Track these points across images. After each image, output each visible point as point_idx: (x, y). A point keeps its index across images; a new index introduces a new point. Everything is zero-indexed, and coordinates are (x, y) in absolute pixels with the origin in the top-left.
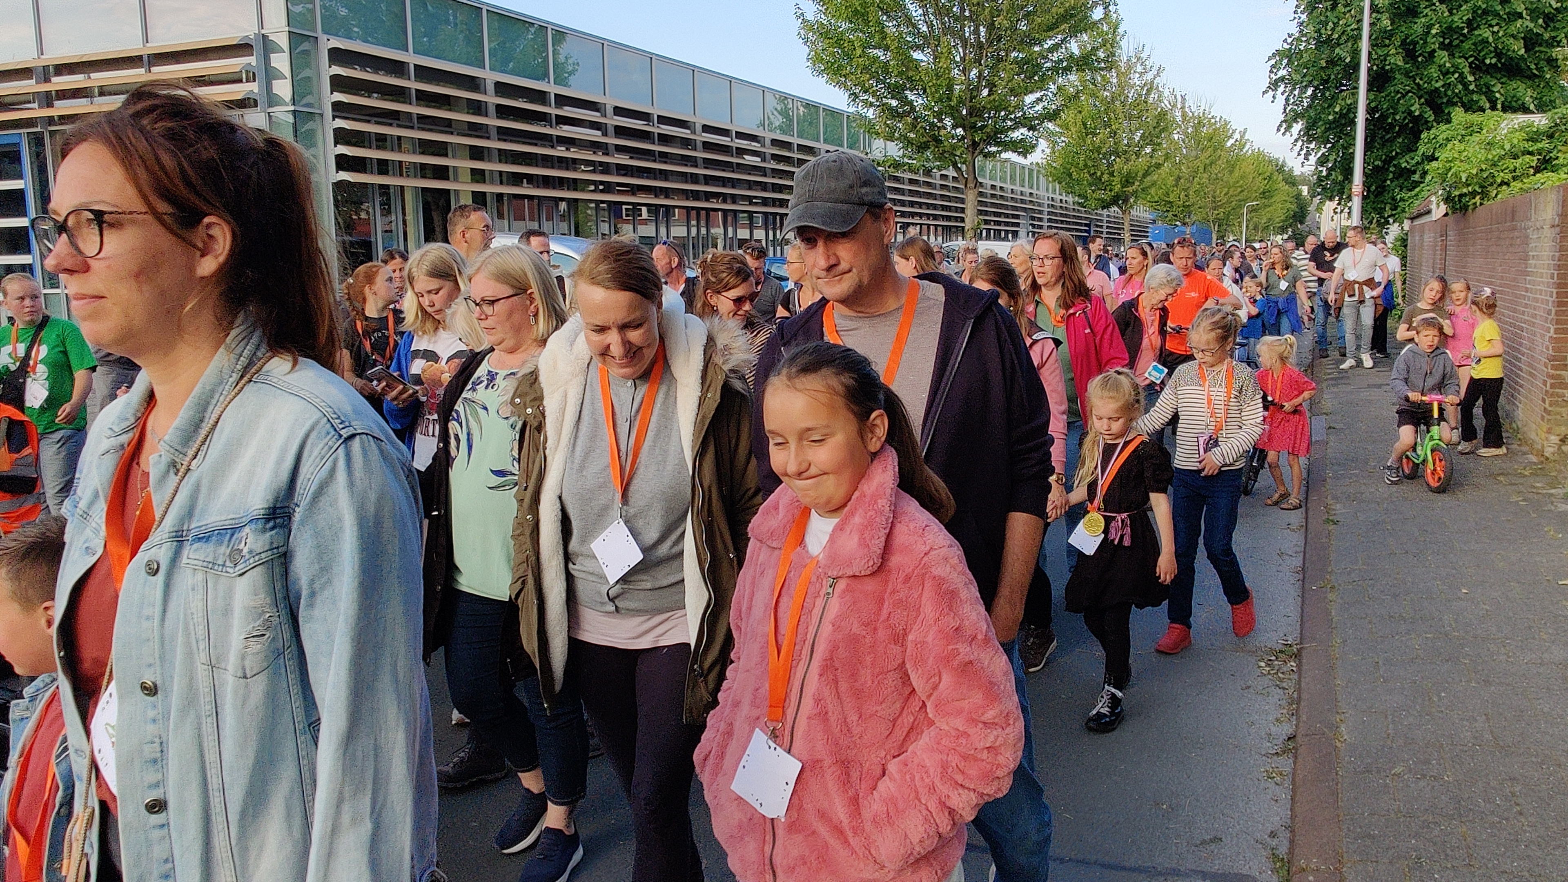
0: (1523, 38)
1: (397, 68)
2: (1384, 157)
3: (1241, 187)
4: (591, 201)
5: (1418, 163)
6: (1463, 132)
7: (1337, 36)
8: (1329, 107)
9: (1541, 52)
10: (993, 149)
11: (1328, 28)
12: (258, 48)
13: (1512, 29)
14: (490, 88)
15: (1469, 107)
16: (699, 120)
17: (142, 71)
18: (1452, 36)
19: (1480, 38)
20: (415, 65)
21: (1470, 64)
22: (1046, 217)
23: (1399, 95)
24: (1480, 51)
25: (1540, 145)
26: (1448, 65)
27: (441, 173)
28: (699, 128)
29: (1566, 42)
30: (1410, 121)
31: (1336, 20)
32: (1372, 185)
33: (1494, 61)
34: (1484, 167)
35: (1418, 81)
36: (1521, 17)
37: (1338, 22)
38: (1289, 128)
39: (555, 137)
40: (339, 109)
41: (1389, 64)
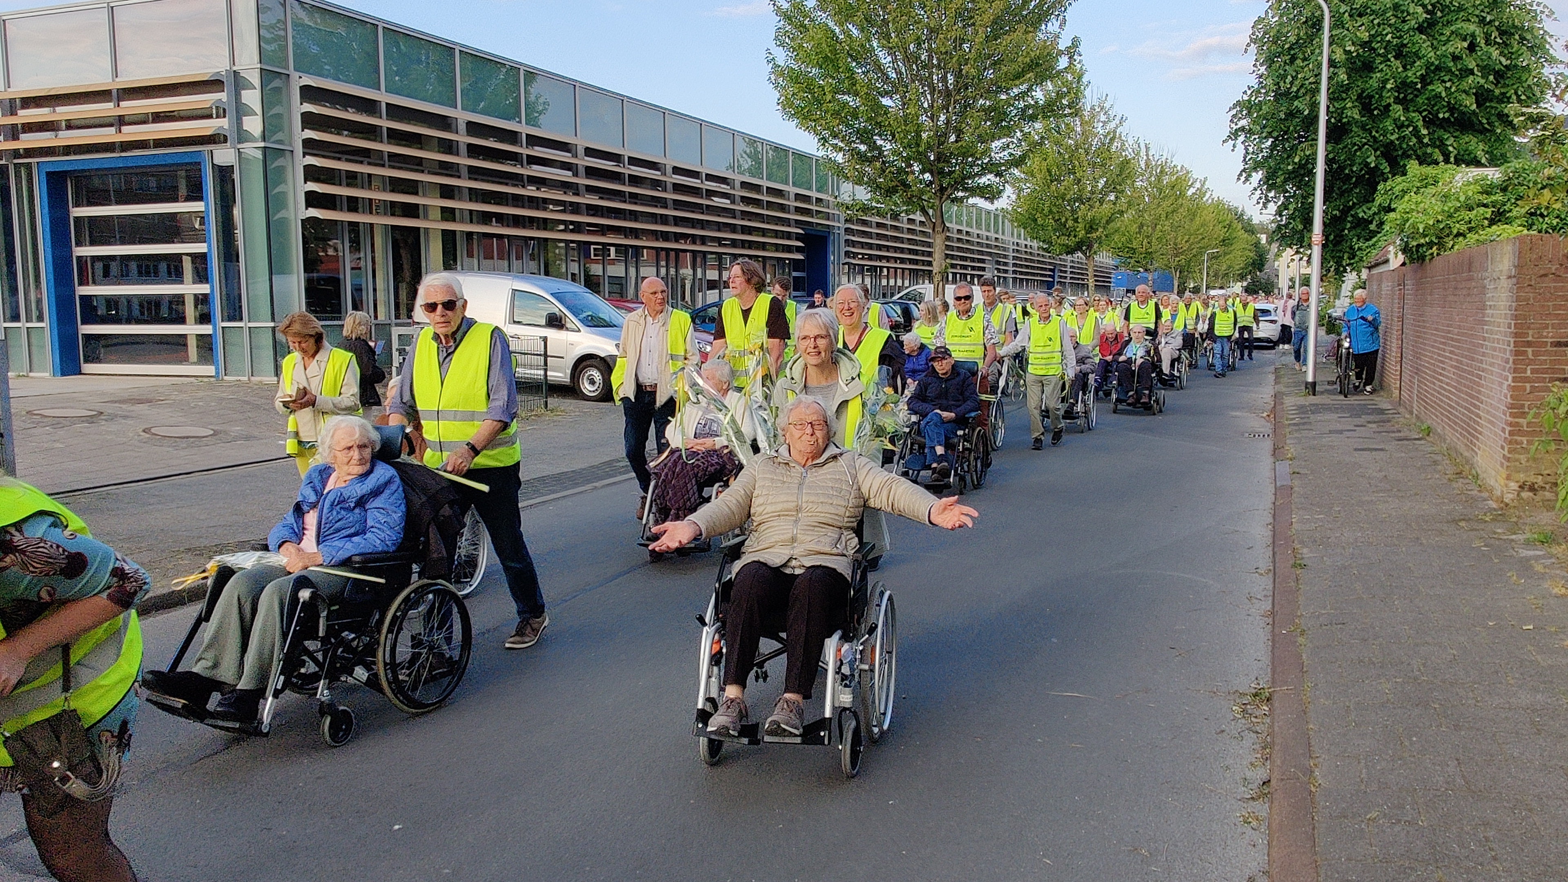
0: (1474, 94)
1: (369, 106)
2: (1341, 207)
3: (1202, 234)
4: (561, 241)
5: (1374, 214)
6: (1419, 185)
7: (1295, 89)
8: (1288, 157)
9: (1492, 108)
10: (960, 194)
11: (1287, 80)
12: (229, 85)
13: (1464, 85)
14: (462, 127)
15: (1424, 160)
16: (670, 162)
17: (111, 105)
18: (1406, 91)
19: (1434, 93)
20: (387, 104)
21: (1424, 118)
22: (1011, 262)
23: (1356, 147)
24: (1434, 106)
25: (1493, 198)
26: (1402, 118)
27: (411, 211)
28: (669, 170)
29: (1514, 97)
30: (1367, 173)
32: (1330, 234)
33: (1447, 115)
34: (1440, 218)
35: (1374, 133)
36: (1473, 74)
37: (1296, 77)
38: (1250, 176)
39: (525, 177)
40: (310, 146)
41: (1346, 117)
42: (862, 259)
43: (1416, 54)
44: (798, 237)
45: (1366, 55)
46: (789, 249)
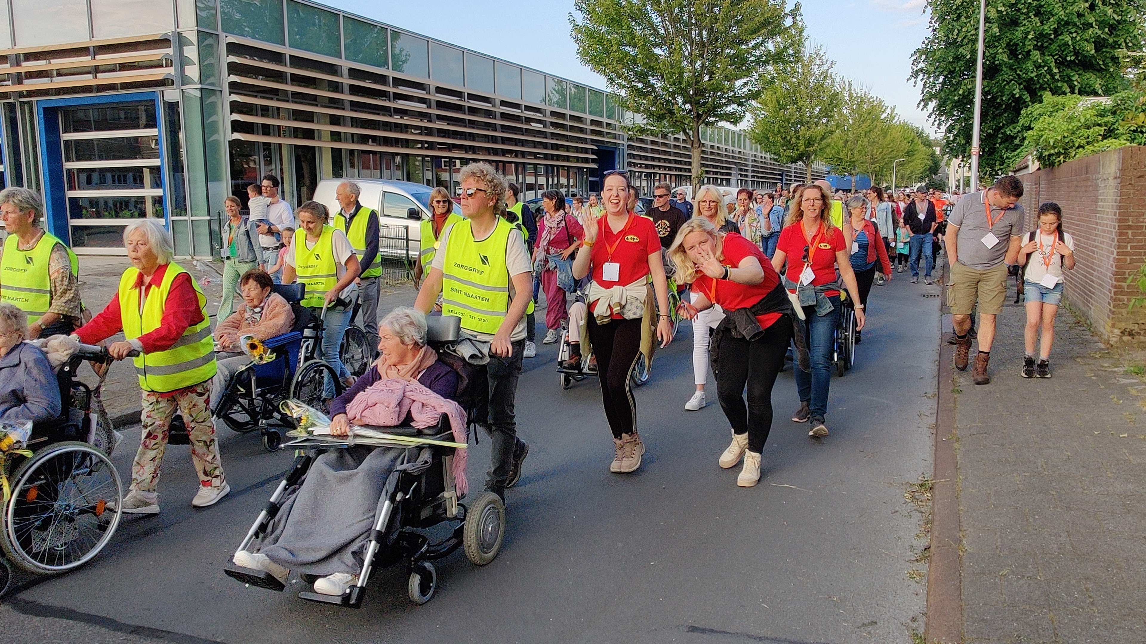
0: (1093, 42)
1: (277, 57)
2: (994, 127)
3: (891, 147)
4: (419, 155)
5: (1019, 132)
6: (1051, 110)
7: (960, 39)
8: (955, 90)
9: (1107, 52)
10: (712, 119)
11: (955, 33)
12: (174, 43)
13: (1086, 36)
14: (345, 72)
15: (1055, 92)
16: (499, 97)
17: (89, 58)
18: (1043, 40)
19: (1063, 42)
20: (290, 55)
21: (1056, 60)
22: (750, 169)
23: (1005, 83)
24: (1063, 51)
25: (1106, 119)
26: (1039, 61)
27: (309, 134)
28: (498, 103)
29: (1124, 44)
30: (1013, 101)
31: (960, 28)
33: (1073, 58)
34: (1066, 135)
35: (1018, 72)
36: (1092, 27)
37: (961, 30)
38: (926, 105)
39: (392, 109)
40: (234, 87)
41: (998, 60)
42: (641, 167)
43: (1050, 12)
44: (593, 152)
45: (1013, 13)
46: (586, 160)
